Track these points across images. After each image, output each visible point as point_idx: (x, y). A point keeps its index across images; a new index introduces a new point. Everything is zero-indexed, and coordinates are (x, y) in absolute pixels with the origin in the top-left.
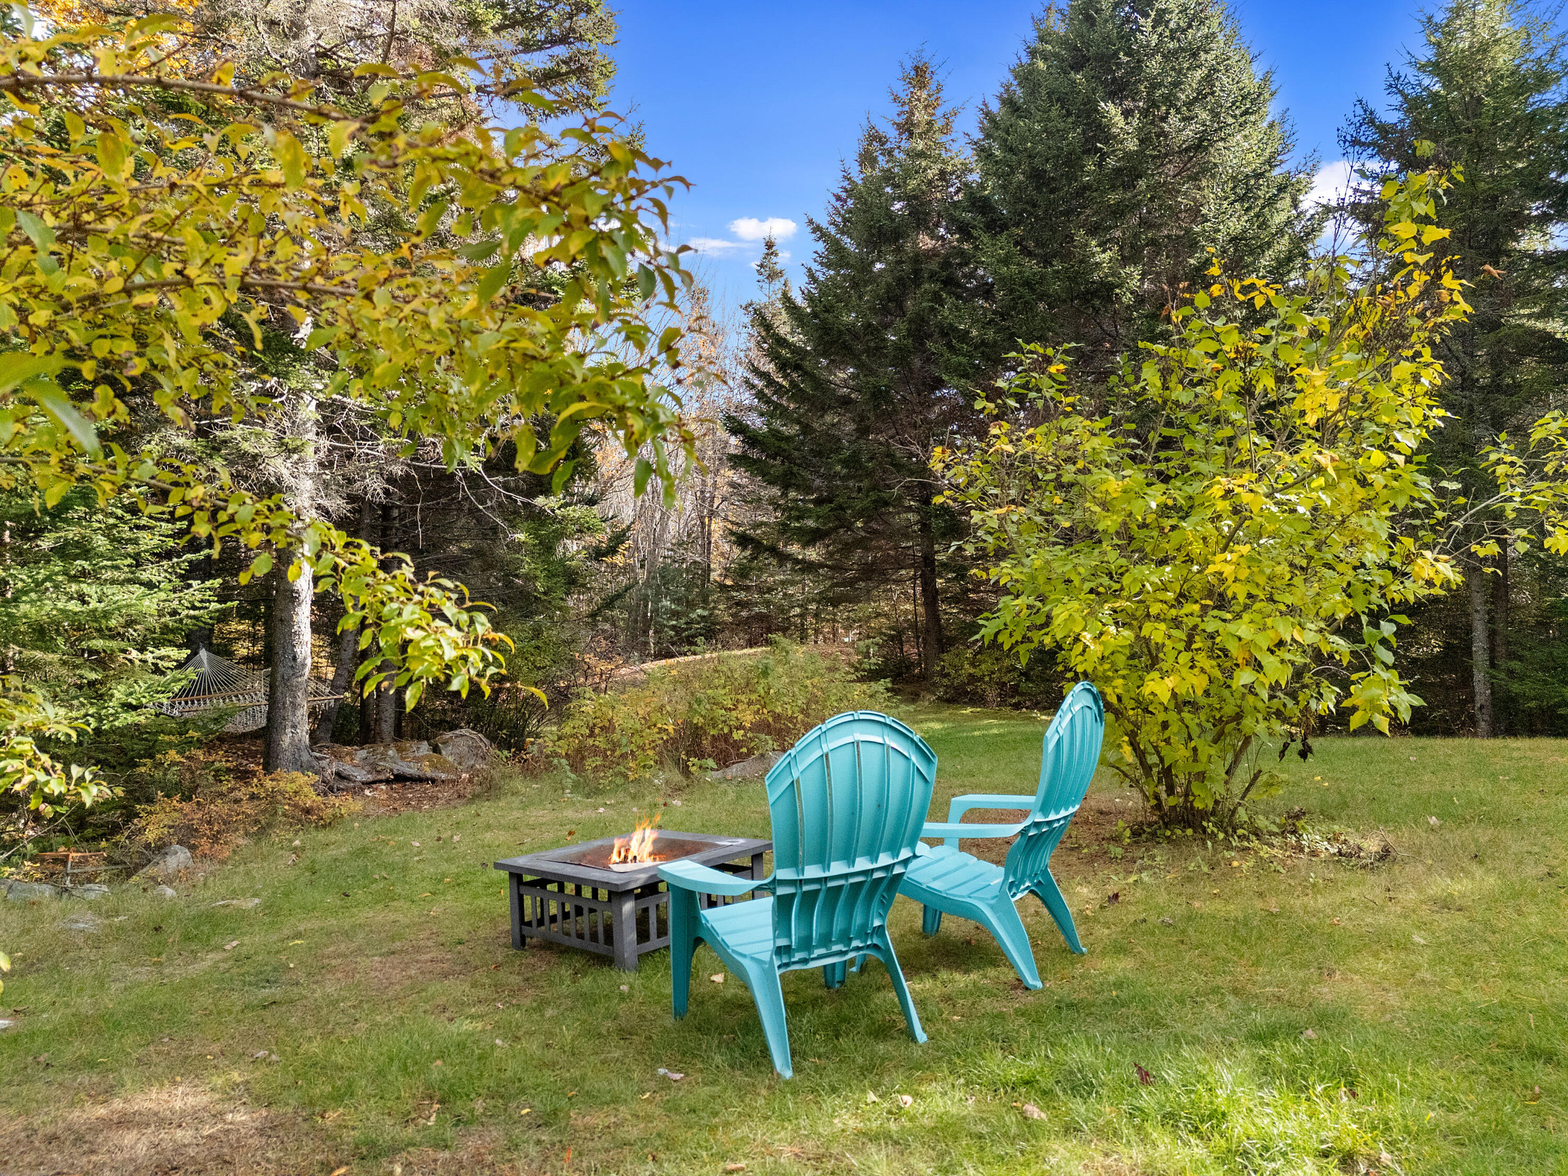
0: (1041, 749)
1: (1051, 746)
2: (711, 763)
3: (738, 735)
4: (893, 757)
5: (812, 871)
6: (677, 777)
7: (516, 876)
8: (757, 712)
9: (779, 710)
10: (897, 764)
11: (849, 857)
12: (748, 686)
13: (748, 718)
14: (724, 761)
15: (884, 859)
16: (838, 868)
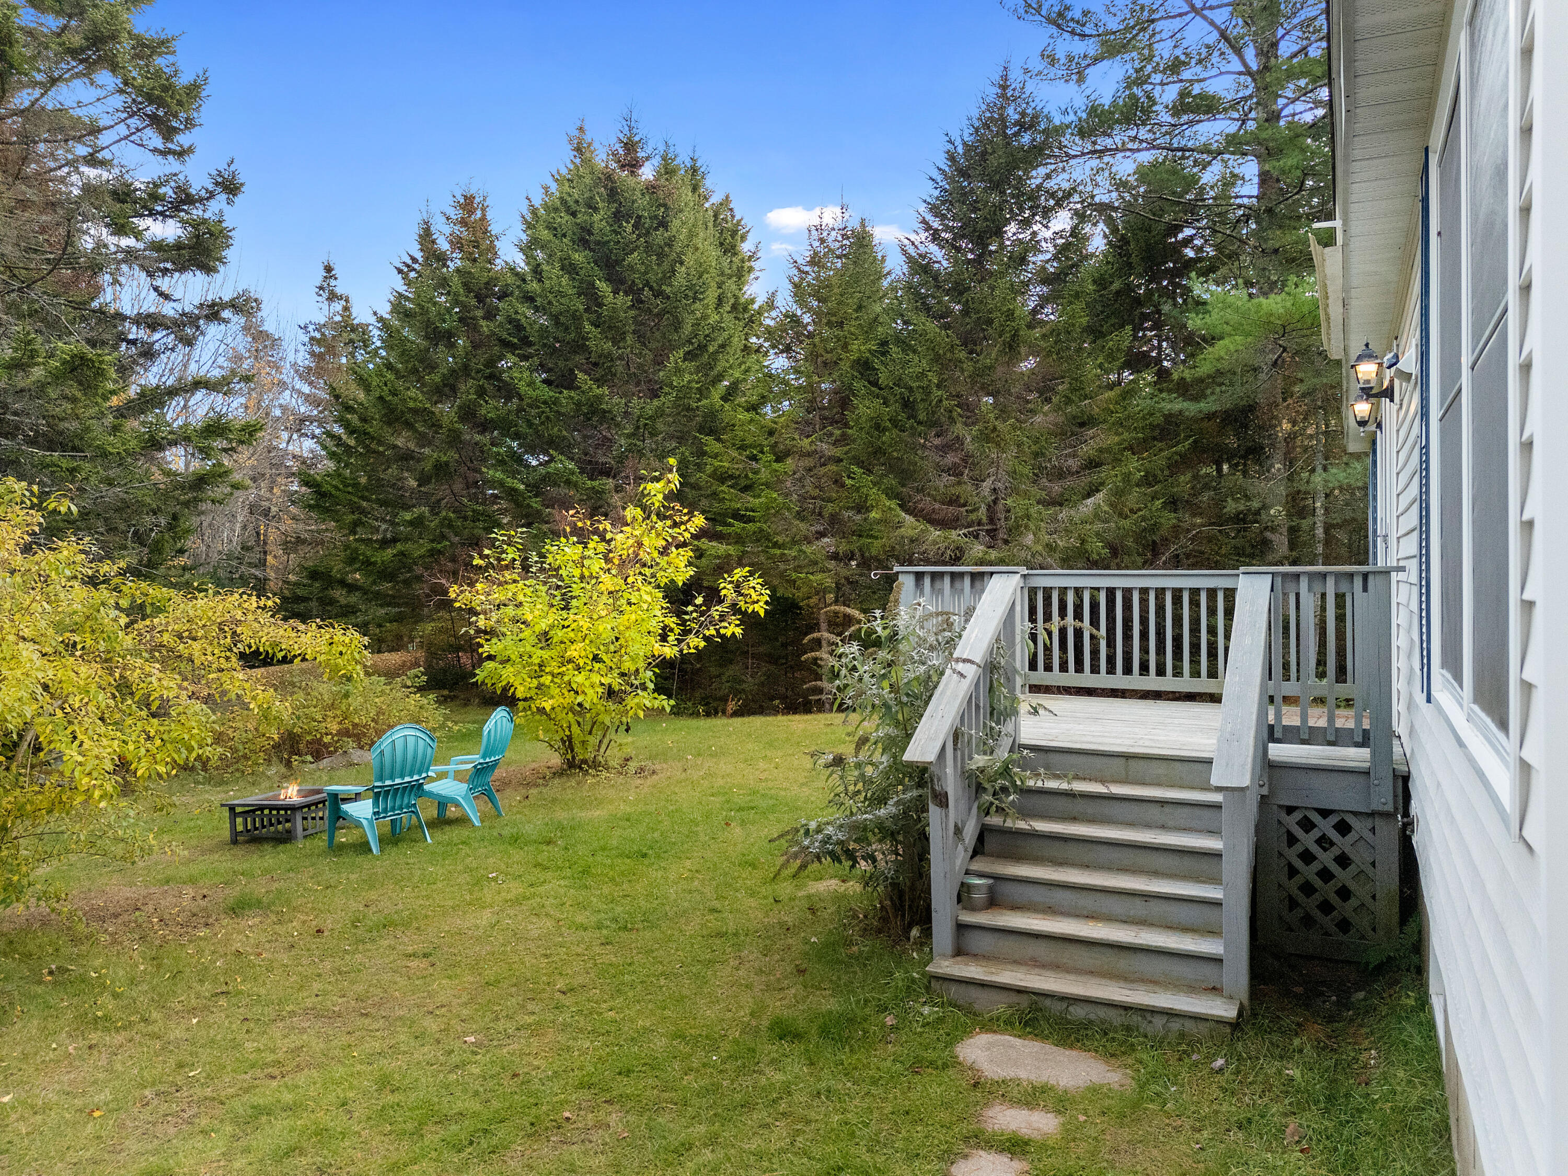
0: (481, 735)
1: (486, 733)
2: (309, 758)
3: (327, 739)
4: (420, 741)
5: (388, 783)
6: (283, 770)
7: (232, 809)
8: (340, 723)
9: (357, 721)
10: (421, 742)
11: (402, 777)
12: (332, 706)
13: (334, 727)
14: (318, 756)
15: (416, 777)
16: (398, 781)
